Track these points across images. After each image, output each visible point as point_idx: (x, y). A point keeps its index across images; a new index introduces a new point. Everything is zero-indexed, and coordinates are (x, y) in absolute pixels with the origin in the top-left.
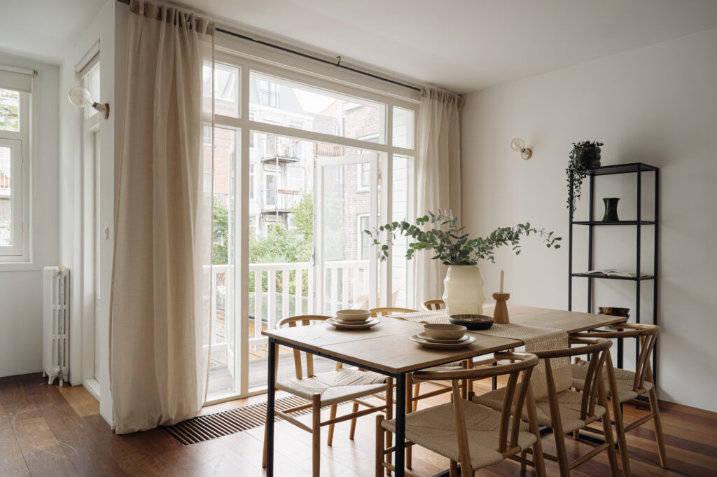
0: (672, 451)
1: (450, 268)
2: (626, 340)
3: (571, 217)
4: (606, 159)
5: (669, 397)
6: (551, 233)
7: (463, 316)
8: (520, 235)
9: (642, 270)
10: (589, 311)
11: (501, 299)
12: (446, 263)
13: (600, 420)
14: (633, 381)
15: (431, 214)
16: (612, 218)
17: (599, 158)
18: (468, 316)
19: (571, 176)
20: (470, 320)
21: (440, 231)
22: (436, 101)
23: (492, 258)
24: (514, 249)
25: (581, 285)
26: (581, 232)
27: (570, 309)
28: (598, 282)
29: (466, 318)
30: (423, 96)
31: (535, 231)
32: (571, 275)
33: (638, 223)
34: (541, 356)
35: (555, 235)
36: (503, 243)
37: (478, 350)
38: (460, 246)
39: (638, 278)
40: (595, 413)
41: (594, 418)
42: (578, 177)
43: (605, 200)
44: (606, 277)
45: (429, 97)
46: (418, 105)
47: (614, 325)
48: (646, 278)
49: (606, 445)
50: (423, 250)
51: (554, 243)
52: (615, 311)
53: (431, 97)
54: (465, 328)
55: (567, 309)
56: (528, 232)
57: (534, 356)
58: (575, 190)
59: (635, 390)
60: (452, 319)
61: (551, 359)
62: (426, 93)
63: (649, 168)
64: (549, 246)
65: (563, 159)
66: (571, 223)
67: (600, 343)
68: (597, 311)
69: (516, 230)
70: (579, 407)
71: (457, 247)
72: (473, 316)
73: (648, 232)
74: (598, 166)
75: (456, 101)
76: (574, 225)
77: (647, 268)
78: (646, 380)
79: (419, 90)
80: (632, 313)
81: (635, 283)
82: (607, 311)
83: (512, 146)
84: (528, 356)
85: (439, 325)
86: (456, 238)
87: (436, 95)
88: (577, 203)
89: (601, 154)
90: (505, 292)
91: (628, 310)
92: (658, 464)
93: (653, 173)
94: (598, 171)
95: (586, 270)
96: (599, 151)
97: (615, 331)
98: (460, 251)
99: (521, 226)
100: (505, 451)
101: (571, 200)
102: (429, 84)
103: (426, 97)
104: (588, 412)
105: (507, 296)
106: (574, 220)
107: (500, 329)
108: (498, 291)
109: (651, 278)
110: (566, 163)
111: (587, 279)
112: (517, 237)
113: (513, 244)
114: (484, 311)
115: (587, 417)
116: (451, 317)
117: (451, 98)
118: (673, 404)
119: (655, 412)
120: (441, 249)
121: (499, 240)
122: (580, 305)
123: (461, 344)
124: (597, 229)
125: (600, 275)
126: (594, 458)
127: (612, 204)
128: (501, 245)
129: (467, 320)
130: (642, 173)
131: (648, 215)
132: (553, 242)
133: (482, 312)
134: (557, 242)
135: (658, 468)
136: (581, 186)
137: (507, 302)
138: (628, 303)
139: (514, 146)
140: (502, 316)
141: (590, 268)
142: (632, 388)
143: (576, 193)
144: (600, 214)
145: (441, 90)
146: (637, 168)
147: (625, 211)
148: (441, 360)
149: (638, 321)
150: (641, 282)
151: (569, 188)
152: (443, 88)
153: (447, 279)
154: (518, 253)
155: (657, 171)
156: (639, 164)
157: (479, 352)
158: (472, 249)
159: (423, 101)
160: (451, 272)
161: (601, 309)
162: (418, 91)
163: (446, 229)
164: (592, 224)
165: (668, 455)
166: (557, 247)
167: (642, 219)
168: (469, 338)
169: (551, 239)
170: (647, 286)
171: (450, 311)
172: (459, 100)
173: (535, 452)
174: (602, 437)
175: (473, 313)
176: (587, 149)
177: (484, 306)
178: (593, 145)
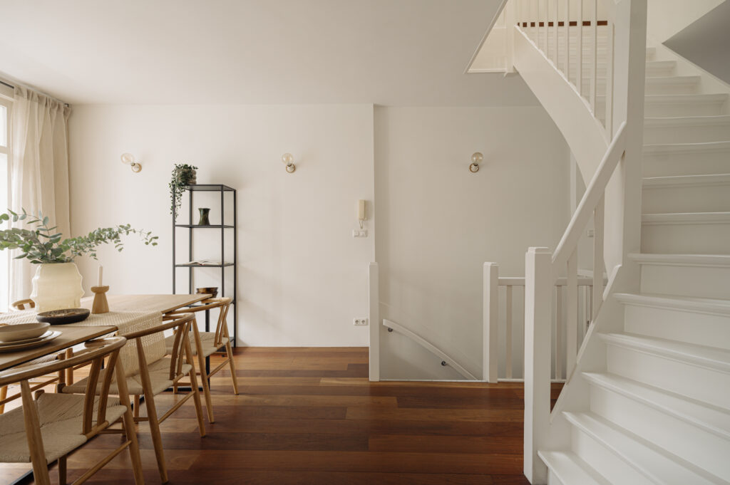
0: (243, 381)
1: (39, 267)
2: (211, 311)
3: (174, 221)
4: (200, 178)
5: (243, 343)
6: (149, 233)
7: (55, 312)
8: (120, 235)
9: (225, 260)
10: (190, 293)
11: (100, 292)
12: (35, 262)
13: (187, 375)
14: (214, 340)
15: (12, 213)
16: (205, 222)
17: (195, 178)
18: (62, 311)
19: (174, 190)
20: (63, 315)
21: (23, 230)
22: (36, 104)
23: (95, 255)
24: (116, 247)
25: (183, 273)
26: (183, 234)
27: (174, 293)
28: (196, 270)
29: (59, 313)
30: (17, 94)
31: (135, 232)
32: (174, 266)
33: (222, 227)
34: (129, 337)
35: (152, 235)
36: (102, 242)
37: (63, 343)
38: (52, 245)
39: (223, 266)
40: (182, 372)
41: (182, 375)
42: (178, 191)
43: (200, 209)
44: (201, 265)
45: (26, 97)
46: (12, 103)
47: (203, 300)
48: (229, 265)
49: (193, 392)
50: (6, 249)
51: (153, 241)
52: (208, 290)
53: (28, 98)
54: (48, 324)
55: (172, 293)
56: (128, 233)
57: (123, 338)
58: (177, 201)
59: (215, 346)
60: (39, 317)
61: (142, 338)
62: (21, 92)
63: (230, 189)
64: (147, 243)
65: (168, 175)
66: (174, 226)
67: (187, 316)
68: (196, 291)
69: (116, 230)
70: (168, 370)
71: (48, 246)
72: (68, 311)
73: (229, 233)
74: (194, 184)
75: (62, 110)
76: (176, 228)
77: (229, 258)
78: (224, 337)
79: (13, 87)
80: (219, 291)
81: (221, 268)
82: (201, 291)
83: (122, 159)
84: (117, 339)
85: (19, 325)
86: (47, 237)
87: (35, 97)
88: (178, 210)
89: (197, 175)
90: (104, 284)
91: (216, 288)
92: (232, 393)
93: (233, 192)
94: (195, 188)
95: (187, 261)
96: (195, 173)
97: (204, 305)
98: (52, 250)
99: (122, 226)
100: (90, 431)
101: (174, 207)
102: (26, 84)
103: (23, 96)
104: (176, 372)
105: (106, 289)
106: (176, 224)
107: (98, 318)
108: (97, 285)
109: (232, 265)
110: (169, 179)
111: (188, 268)
112: (116, 236)
113: (115, 242)
114: (82, 305)
115: (176, 377)
116: (39, 315)
117: (55, 105)
118: (246, 348)
119: (230, 358)
120: (27, 249)
121: (98, 239)
122: (183, 289)
123: (43, 340)
124: (195, 231)
125: (197, 265)
126: (184, 404)
127: (206, 211)
128: (100, 243)
129: (59, 315)
130: (225, 192)
131: (229, 221)
132: (151, 240)
133: (80, 306)
134: (154, 241)
135: (232, 396)
136: (182, 197)
137: (107, 293)
138: (216, 284)
139: (124, 159)
140: (101, 307)
141: (191, 260)
142: (213, 345)
143: (177, 203)
144: (197, 219)
145: (42, 94)
146: (222, 188)
147: (214, 218)
148: (13, 362)
149: (223, 296)
150: (225, 268)
151: (172, 199)
152: (45, 93)
153: (36, 278)
154: (120, 250)
155: (235, 191)
156: (222, 186)
157: (64, 345)
158: (69, 248)
159: (18, 99)
160: (41, 270)
161: (198, 289)
162: (10, 88)
163: (33, 228)
164: (191, 227)
165: (239, 384)
166: (155, 244)
167: (225, 224)
168: (52, 333)
169: (149, 238)
170: (229, 271)
171: (40, 309)
172: (65, 108)
173: (126, 420)
174: (190, 387)
175: (69, 307)
176: (186, 170)
177: (82, 300)
178: (190, 168)
